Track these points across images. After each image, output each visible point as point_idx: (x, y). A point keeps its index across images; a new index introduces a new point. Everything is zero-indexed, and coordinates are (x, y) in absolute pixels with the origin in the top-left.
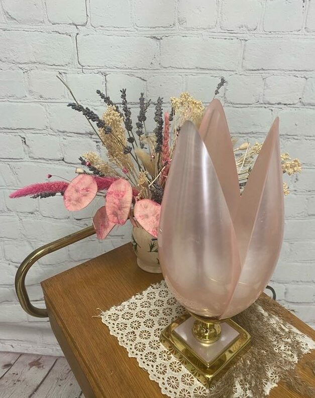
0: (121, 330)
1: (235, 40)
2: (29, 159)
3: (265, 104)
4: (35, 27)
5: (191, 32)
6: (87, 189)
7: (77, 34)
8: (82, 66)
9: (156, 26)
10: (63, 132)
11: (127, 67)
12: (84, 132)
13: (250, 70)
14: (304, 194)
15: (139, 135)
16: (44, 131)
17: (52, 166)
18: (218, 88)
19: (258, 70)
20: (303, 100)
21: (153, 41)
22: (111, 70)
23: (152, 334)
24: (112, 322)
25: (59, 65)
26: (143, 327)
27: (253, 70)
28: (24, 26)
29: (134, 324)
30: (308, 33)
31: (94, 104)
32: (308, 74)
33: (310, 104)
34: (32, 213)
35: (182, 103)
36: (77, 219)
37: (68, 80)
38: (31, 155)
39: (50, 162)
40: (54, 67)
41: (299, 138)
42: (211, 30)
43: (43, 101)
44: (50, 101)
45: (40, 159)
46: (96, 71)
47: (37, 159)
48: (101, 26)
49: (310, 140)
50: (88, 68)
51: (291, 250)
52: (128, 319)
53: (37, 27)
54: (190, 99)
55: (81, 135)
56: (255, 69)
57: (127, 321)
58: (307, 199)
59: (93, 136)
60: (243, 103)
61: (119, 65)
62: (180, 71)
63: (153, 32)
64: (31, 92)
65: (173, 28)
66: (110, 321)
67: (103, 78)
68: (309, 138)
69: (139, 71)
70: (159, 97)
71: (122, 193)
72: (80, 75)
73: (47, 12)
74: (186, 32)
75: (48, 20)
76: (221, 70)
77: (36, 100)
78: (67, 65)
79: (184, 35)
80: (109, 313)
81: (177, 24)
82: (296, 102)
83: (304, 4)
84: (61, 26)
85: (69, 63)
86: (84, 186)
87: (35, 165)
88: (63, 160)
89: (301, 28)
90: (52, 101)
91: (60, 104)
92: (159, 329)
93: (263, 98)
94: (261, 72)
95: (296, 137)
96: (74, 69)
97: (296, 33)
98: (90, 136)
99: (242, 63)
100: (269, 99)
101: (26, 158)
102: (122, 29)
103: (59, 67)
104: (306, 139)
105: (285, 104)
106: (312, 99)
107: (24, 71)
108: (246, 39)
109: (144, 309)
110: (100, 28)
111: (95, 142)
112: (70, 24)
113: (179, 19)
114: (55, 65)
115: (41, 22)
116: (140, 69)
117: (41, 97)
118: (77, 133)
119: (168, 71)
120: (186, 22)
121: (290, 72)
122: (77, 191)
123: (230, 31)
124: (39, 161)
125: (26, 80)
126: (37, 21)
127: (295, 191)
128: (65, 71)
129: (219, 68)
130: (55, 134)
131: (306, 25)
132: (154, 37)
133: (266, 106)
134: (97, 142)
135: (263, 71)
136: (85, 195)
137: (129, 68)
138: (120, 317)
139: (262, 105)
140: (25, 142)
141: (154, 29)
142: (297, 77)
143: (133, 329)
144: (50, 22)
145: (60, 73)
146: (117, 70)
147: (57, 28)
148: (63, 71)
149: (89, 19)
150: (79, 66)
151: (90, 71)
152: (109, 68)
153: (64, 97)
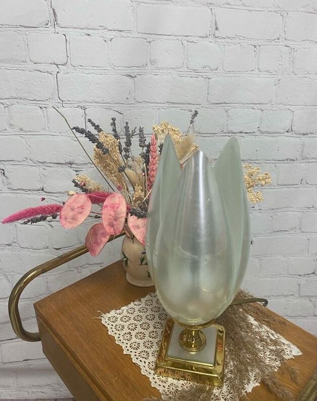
0: (118, 331)
1: (200, 78)
2: (8, 191)
3: (229, 133)
4: (17, 66)
5: (161, 71)
6: (82, 207)
7: (58, 72)
8: (62, 101)
9: (131, 65)
10: (43, 163)
11: (105, 101)
12: (64, 162)
13: (214, 104)
14: (268, 212)
15: (126, 159)
16: (24, 163)
17: (31, 196)
18: (193, 118)
19: (221, 103)
20: (261, 129)
21: (128, 79)
22: (89, 104)
23: (147, 335)
24: (111, 323)
25: (40, 101)
26: (139, 329)
27: (216, 104)
28: (8, 65)
29: (130, 327)
30: (260, 73)
32: (263, 107)
33: (267, 132)
34: (9, 245)
35: (163, 131)
36: (56, 249)
37: (49, 114)
38: (10, 186)
39: (29, 192)
40: (35, 102)
41: (260, 162)
42: (179, 70)
43: (24, 133)
44: (30, 133)
45: (19, 189)
46: (75, 105)
47: (16, 190)
48: (81, 66)
49: (269, 163)
50: (69, 102)
51: (261, 265)
52: (126, 322)
53: (20, 66)
54: (169, 127)
55: (61, 165)
56: (218, 102)
57: (125, 323)
58: (271, 217)
59: (73, 166)
60: (210, 132)
61: (97, 100)
62: (152, 105)
63: (128, 71)
64: (11, 125)
65: (146, 68)
66: (109, 322)
67: (82, 111)
68: (269, 162)
69: (116, 105)
70: (140, 127)
71: (116, 205)
73: (29, 53)
74: (158, 71)
75: (30, 60)
76: (189, 104)
77: (16, 133)
78: (47, 100)
79: (155, 74)
80: (108, 315)
81: (149, 64)
82: (255, 131)
83: (255, 49)
84: (42, 66)
85: (50, 99)
86: (79, 205)
87: (14, 196)
88: (42, 190)
89: (254, 69)
90: (32, 133)
91: (40, 136)
92: (153, 332)
93: (227, 128)
94: (223, 105)
95: (257, 162)
96: (54, 104)
97: (251, 72)
98: (70, 166)
99: (207, 97)
100: (231, 128)
101: (5, 189)
102: (100, 68)
103: (37, 102)
104: (266, 163)
105: (246, 133)
106: (268, 128)
107: (6, 106)
108: (209, 77)
109: (141, 314)
110: (79, 67)
111: (75, 172)
112: (51, 63)
113: (150, 61)
114: (35, 100)
115: (23, 62)
116: (117, 104)
117: (21, 130)
118: (57, 164)
119: (142, 105)
120: (157, 62)
121: (248, 105)
122: (72, 209)
123: (196, 71)
124: (18, 191)
125: (7, 114)
126: (18, 60)
127: (260, 209)
128: (45, 106)
129: (186, 102)
130: (35, 165)
131: (258, 66)
132: (129, 76)
133: (230, 135)
134: (76, 171)
135: (225, 105)
136: (81, 213)
137: (106, 103)
138: (119, 319)
139: (226, 134)
140: (4, 174)
141: (129, 69)
142: (254, 109)
143: (130, 331)
144: (32, 61)
145: (41, 108)
146: (95, 104)
147: (38, 67)
148: (43, 106)
149: (69, 59)
150: (60, 101)
151: (70, 105)
152: (88, 102)
153: (44, 130)
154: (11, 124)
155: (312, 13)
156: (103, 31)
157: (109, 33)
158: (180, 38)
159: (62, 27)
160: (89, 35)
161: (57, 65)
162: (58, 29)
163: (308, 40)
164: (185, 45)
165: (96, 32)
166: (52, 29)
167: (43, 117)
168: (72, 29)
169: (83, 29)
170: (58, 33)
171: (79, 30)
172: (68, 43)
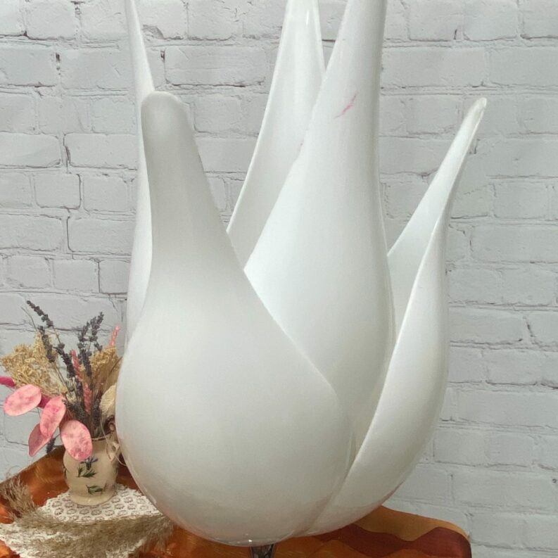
4: (20, 210)
7: (69, 217)
8: (72, 251)
11: (123, 253)
12: (70, 328)
16: (20, 327)
22: (104, 256)
25: (45, 250)
28: (10, 210)
31: (84, 294)
37: (55, 267)
40: (40, 252)
43: (24, 290)
44: (31, 290)
46: (87, 257)
48: (95, 210)
50: (80, 253)
53: (24, 210)
55: (66, 332)
61: (115, 251)
64: (9, 280)
67: (94, 265)
72: (70, 261)
75: (37, 203)
77: (15, 289)
78: (54, 250)
84: (50, 210)
85: (57, 248)
90: (34, 290)
91: (43, 294)
96: (63, 255)
102: (118, 213)
103: (44, 252)
107: (5, 256)
112: (61, 207)
114: (40, 250)
115: (28, 206)
117: (21, 285)
118: (62, 330)
128: (52, 257)
144: (39, 205)
145: (46, 259)
146: (111, 256)
147: (45, 211)
148: (49, 257)
149: (82, 203)
150: (69, 251)
151: (81, 257)
152: (103, 254)
153: (50, 286)
154: (8, 278)
155: (407, 137)
156: (123, 170)
157: (130, 173)
158: (220, 175)
159: (75, 167)
160: (106, 175)
161: (68, 209)
162: (71, 169)
163: (405, 172)
164: (228, 183)
165: (113, 171)
166: (64, 168)
167: (47, 270)
168: (88, 169)
169: (99, 168)
170: (70, 173)
171: (96, 170)
172: (82, 184)
